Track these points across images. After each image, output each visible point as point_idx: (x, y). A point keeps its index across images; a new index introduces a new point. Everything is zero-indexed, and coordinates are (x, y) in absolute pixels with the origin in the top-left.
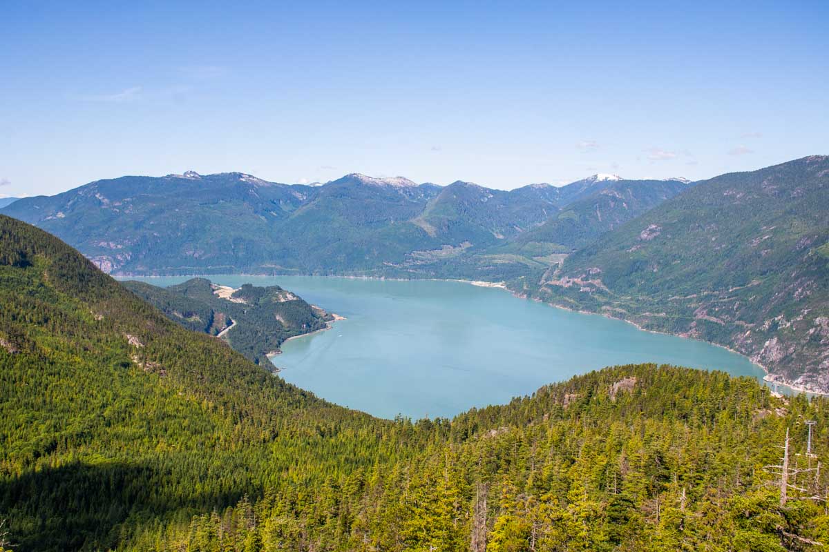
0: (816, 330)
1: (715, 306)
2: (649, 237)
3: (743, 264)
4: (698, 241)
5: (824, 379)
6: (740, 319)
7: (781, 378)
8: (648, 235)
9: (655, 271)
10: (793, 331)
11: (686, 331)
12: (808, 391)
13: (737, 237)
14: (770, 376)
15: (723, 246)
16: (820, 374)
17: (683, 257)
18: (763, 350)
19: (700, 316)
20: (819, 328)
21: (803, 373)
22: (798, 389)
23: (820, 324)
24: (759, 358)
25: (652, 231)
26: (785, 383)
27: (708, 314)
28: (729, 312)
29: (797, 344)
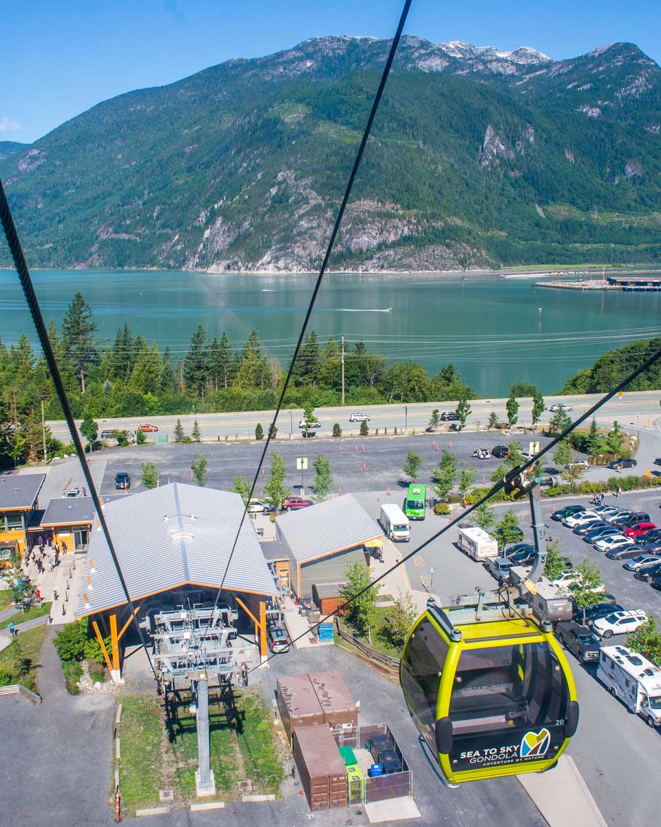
0: (279, 190)
1: (125, 219)
2: (31, 167)
3: (162, 167)
4: (100, 163)
5: (304, 249)
6: (164, 227)
7: (236, 263)
8: (29, 164)
9: (39, 207)
10: (246, 201)
11: (85, 260)
12: (281, 272)
13: (152, 149)
14: (218, 265)
15: (133, 163)
16: (296, 242)
17: (79, 184)
18: (202, 245)
19: (104, 237)
20: (283, 186)
21: (269, 247)
22: (267, 272)
23: (285, 180)
24: (197, 260)
25: (34, 158)
26: (243, 271)
27: (116, 232)
28: (146, 222)
29: (253, 217)
